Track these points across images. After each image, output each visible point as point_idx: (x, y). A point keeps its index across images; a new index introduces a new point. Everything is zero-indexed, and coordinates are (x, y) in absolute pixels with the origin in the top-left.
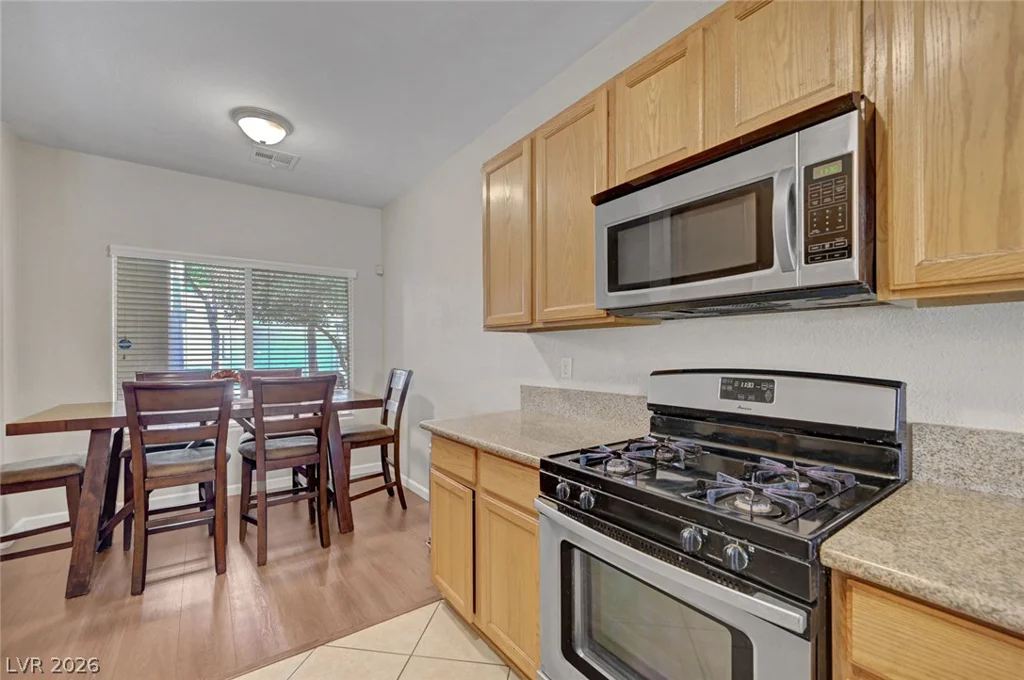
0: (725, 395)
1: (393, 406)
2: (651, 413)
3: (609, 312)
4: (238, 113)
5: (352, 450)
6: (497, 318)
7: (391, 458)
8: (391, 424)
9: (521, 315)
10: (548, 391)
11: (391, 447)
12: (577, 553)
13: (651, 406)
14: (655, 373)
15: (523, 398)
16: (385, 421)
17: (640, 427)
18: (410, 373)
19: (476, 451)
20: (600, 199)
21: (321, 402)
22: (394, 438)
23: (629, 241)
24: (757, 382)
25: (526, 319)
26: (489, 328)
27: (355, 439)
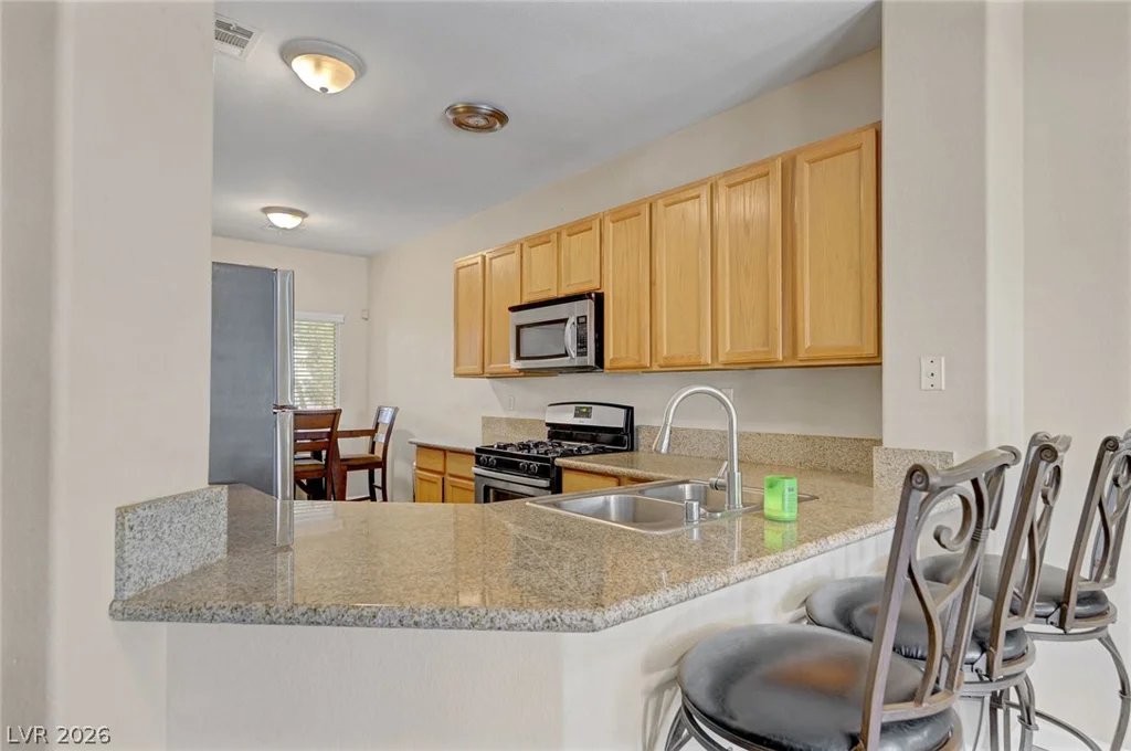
0: (576, 416)
1: (381, 438)
2: (549, 428)
3: (521, 370)
4: (266, 210)
5: (348, 473)
6: (463, 369)
7: (378, 481)
8: (379, 453)
9: (477, 368)
10: (499, 420)
11: (378, 472)
12: (491, 491)
13: (548, 425)
14: (551, 405)
15: (483, 426)
16: (372, 451)
17: (542, 435)
18: (396, 410)
19: (444, 451)
20: (513, 309)
21: (329, 430)
22: (382, 464)
23: (525, 333)
24: (587, 408)
25: (479, 371)
26: (457, 375)
27: (350, 463)
